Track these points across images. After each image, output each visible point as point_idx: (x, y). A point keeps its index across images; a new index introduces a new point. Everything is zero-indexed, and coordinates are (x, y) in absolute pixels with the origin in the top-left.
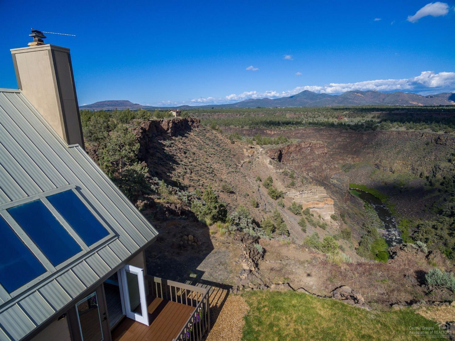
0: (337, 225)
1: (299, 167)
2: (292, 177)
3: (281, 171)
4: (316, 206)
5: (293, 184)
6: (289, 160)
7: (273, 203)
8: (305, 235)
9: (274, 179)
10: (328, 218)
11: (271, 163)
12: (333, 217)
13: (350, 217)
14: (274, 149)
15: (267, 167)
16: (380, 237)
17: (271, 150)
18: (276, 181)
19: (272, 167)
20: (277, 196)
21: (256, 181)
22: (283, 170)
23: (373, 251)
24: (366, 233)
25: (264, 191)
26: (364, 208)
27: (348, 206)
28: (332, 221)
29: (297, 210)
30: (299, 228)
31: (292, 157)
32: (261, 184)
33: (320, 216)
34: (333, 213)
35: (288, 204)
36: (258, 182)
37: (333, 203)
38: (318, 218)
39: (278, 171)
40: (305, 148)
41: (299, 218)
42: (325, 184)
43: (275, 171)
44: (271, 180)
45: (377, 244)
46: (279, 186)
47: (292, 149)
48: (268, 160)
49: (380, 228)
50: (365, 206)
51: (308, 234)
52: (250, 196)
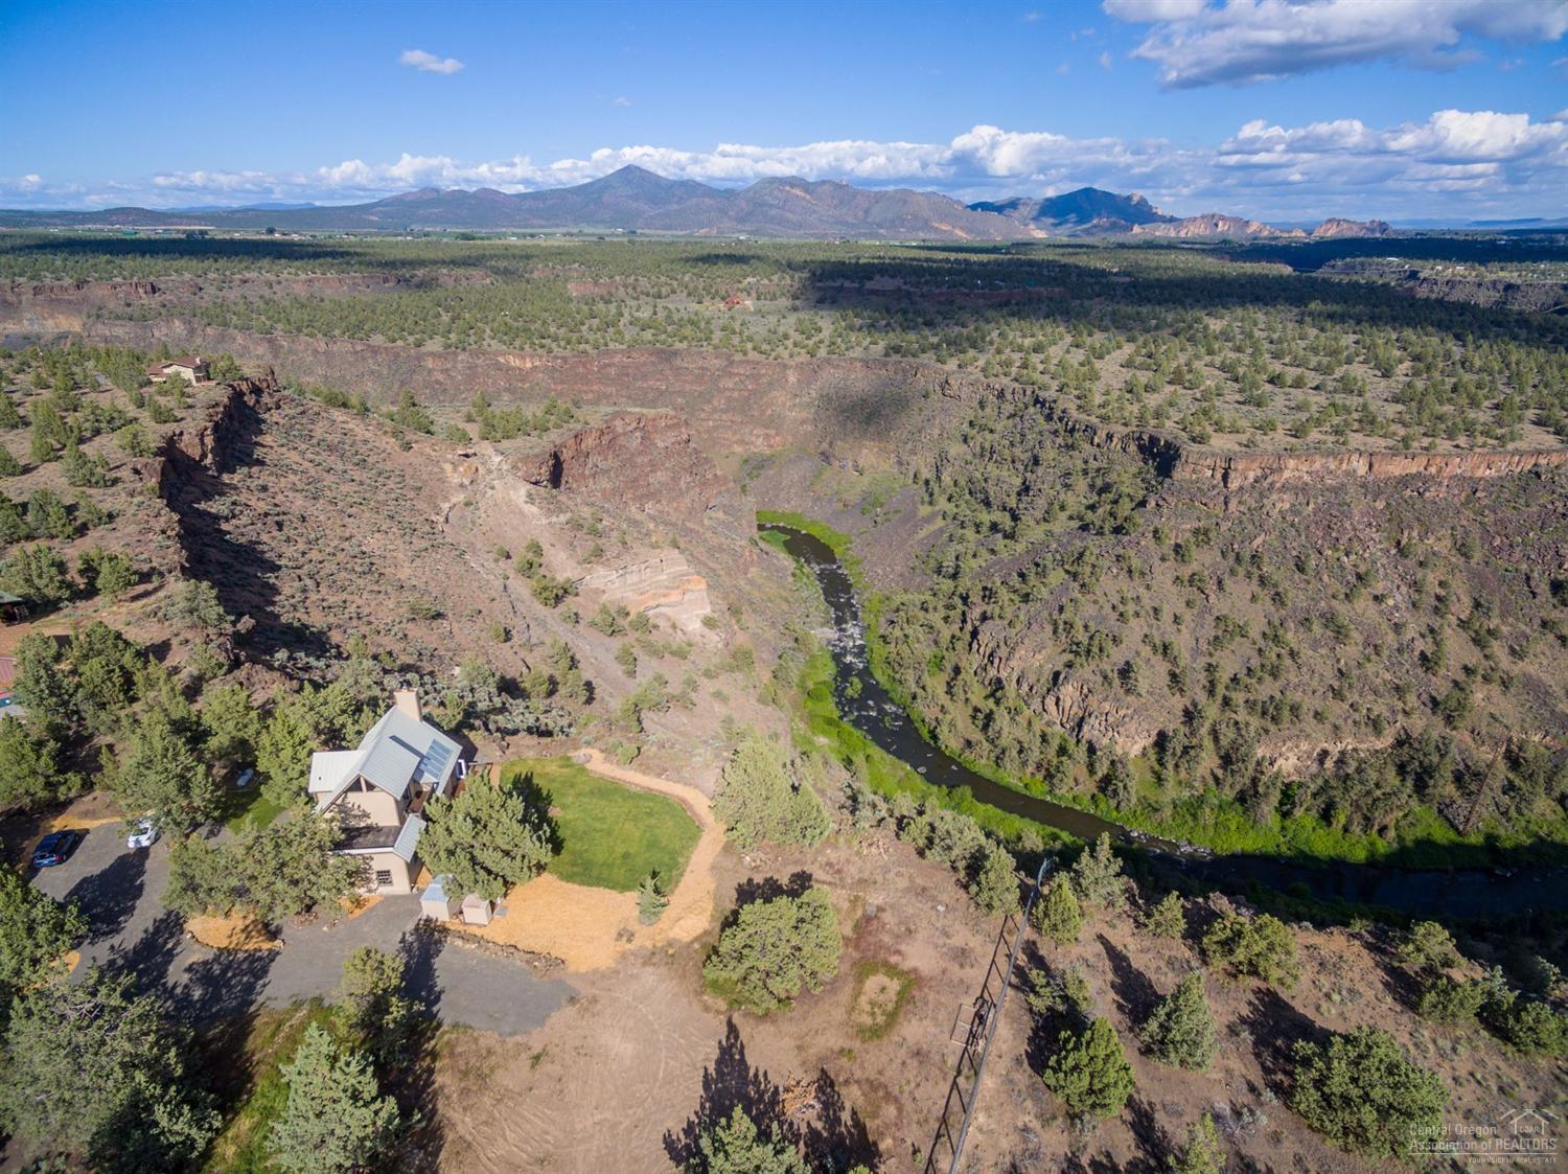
0: (717, 639)
1: (614, 491)
2: (594, 532)
3: (563, 518)
4: (662, 600)
5: (599, 553)
6: (583, 475)
7: (549, 619)
8: (631, 683)
9: (546, 547)
10: (694, 626)
11: (530, 498)
12: (709, 623)
13: (754, 611)
14: (536, 456)
15: (522, 513)
16: (821, 649)
17: (526, 459)
18: (552, 551)
19: (534, 509)
20: (558, 595)
21: (496, 561)
22: (569, 515)
23: (802, 685)
24: (792, 644)
25: (521, 588)
26: (791, 579)
27: (751, 582)
28: (706, 631)
29: (613, 623)
30: (618, 671)
31: (590, 465)
32: (508, 567)
33: (674, 626)
34: (707, 611)
35: (590, 613)
36: (502, 563)
37: (703, 586)
38: (670, 631)
39: (554, 519)
40: (625, 434)
41: (616, 643)
42: (691, 530)
43: (544, 521)
44: (537, 550)
45: (814, 667)
46: (562, 565)
47: (589, 442)
48: (523, 489)
49: (823, 625)
50: (794, 575)
51: (639, 678)
52: (485, 612)
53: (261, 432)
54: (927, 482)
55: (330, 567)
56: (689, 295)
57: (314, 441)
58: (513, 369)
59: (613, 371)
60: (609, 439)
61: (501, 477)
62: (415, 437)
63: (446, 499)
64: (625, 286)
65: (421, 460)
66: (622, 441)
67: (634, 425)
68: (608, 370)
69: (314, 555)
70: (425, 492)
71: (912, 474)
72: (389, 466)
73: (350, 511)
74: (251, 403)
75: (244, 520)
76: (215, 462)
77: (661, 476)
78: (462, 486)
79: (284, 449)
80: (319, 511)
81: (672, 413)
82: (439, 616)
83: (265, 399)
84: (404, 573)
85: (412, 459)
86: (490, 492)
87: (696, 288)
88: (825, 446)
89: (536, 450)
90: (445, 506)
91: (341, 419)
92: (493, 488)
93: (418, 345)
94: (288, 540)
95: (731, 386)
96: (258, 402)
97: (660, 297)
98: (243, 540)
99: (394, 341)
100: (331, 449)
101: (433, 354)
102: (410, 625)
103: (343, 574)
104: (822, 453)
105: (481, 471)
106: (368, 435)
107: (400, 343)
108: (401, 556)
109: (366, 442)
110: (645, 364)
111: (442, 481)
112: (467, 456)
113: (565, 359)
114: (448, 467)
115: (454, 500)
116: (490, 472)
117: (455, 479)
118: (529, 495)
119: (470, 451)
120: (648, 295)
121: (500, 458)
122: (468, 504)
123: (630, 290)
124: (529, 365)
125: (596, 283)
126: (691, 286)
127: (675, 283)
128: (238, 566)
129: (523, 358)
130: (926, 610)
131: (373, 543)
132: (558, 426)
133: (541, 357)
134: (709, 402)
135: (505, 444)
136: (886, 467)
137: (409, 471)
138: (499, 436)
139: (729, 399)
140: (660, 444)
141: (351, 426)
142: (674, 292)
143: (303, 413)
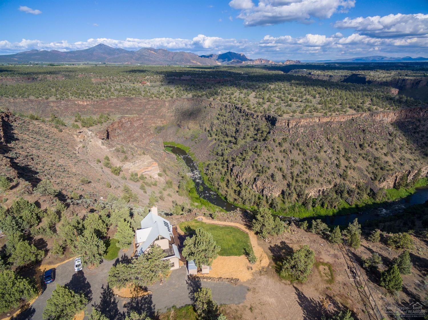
0: (163, 179)
1: (124, 140)
2: (123, 152)
3: (114, 149)
4: (146, 170)
5: (126, 158)
6: (115, 136)
7: (118, 179)
8: (147, 195)
9: (110, 158)
10: (156, 176)
11: (103, 144)
12: (160, 175)
13: (169, 170)
14: (102, 131)
15: (101, 148)
16: (190, 179)
17: (100, 132)
18: (112, 159)
19: (105, 147)
20: (117, 171)
21: (97, 163)
22: (115, 148)
23: (187, 190)
24: (181, 178)
25: (108, 171)
26: (176, 160)
27: (167, 162)
28: (160, 177)
29: (135, 178)
30: (142, 192)
31: (117, 133)
32: (101, 164)
34: (159, 172)
35: (128, 176)
36: (99, 164)
37: (157, 165)
38: (150, 178)
39: (111, 149)
40: (125, 123)
41: (139, 184)
42: (148, 149)
43: (108, 150)
44: (107, 158)
45: (189, 184)
46: (116, 163)
47: (116, 126)
48: (100, 141)
49: (188, 172)
50: (177, 159)
52: (101, 179)
53: (13, 130)
54: (209, 131)
55: (52, 171)
56: (130, 81)
57: (30, 131)
58: (81, 105)
59: (113, 104)
60: (122, 125)
61: (92, 138)
62: (63, 128)
63: (77, 146)
64: (110, 79)
65: (66, 135)
66: (125, 125)
67: (128, 120)
68: (111, 104)
69: (46, 167)
70: (70, 145)
71: (204, 129)
72: (56, 137)
73: (51, 152)
74: (6, 120)
75: (21, 159)
76: (5, 140)
77: (137, 134)
78: (81, 142)
79: (22, 135)
80: (41, 153)
81: (138, 116)
82: (90, 182)
83: (11, 118)
84: (74, 170)
85: (63, 135)
86: (90, 143)
87: (132, 80)
88: (178, 123)
89: (102, 129)
90: (77, 148)
91: (37, 123)
92: (91, 141)
93: (47, 99)
94: (37, 164)
95: (149, 107)
96: (8, 120)
97: (121, 82)
98: (23, 165)
99: (38, 98)
100: (37, 133)
101: (53, 102)
102: (83, 186)
103: (57, 173)
104: (178, 125)
105: (86, 137)
106: (47, 128)
107: (40, 98)
108: (71, 165)
109: (47, 130)
110: (122, 102)
111: (74, 140)
112: (80, 132)
113: (97, 102)
114: (75, 136)
115: (79, 146)
116: (88, 137)
117: (78, 140)
118: (102, 143)
119: (81, 131)
120: (117, 82)
121: (91, 132)
122: (84, 147)
123: (111, 80)
124: (85, 104)
125: (101, 79)
126: (130, 79)
127: (125, 78)
128: (26, 174)
129: (83, 102)
130: (216, 165)
131: (61, 162)
132: (105, 122)
133: (89, 101)
134: (144, 112)
135: (91, 128)
136: (197, 127)
137: (63, 138)
138: (88, 126)
139: (149, 111)
140: (136, 125)
141: (41, 125)
142: (125, 81)
143: (24, 122)
